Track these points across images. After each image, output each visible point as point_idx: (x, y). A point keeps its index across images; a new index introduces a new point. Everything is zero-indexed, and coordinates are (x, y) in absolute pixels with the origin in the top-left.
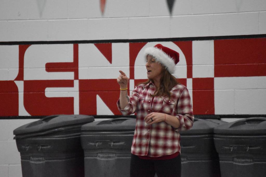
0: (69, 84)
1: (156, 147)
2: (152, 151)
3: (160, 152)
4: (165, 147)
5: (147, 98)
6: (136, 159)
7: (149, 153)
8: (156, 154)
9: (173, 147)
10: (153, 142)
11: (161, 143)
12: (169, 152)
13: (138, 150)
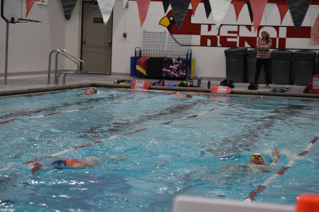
0: (236, 37)
1: (264, 56)
2: (263, 57)
3: (265, 57)
4: (267, 56)
5: (262, 43)
6: (258, 59)
7: (262, 58)
8: (264, 58)
9: (269, 56)
10: (263, 55)
11: (266, 55)
12: (268, 57)
13: (259, 57)
